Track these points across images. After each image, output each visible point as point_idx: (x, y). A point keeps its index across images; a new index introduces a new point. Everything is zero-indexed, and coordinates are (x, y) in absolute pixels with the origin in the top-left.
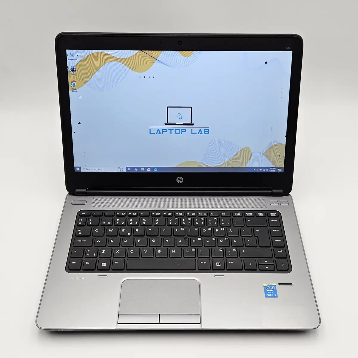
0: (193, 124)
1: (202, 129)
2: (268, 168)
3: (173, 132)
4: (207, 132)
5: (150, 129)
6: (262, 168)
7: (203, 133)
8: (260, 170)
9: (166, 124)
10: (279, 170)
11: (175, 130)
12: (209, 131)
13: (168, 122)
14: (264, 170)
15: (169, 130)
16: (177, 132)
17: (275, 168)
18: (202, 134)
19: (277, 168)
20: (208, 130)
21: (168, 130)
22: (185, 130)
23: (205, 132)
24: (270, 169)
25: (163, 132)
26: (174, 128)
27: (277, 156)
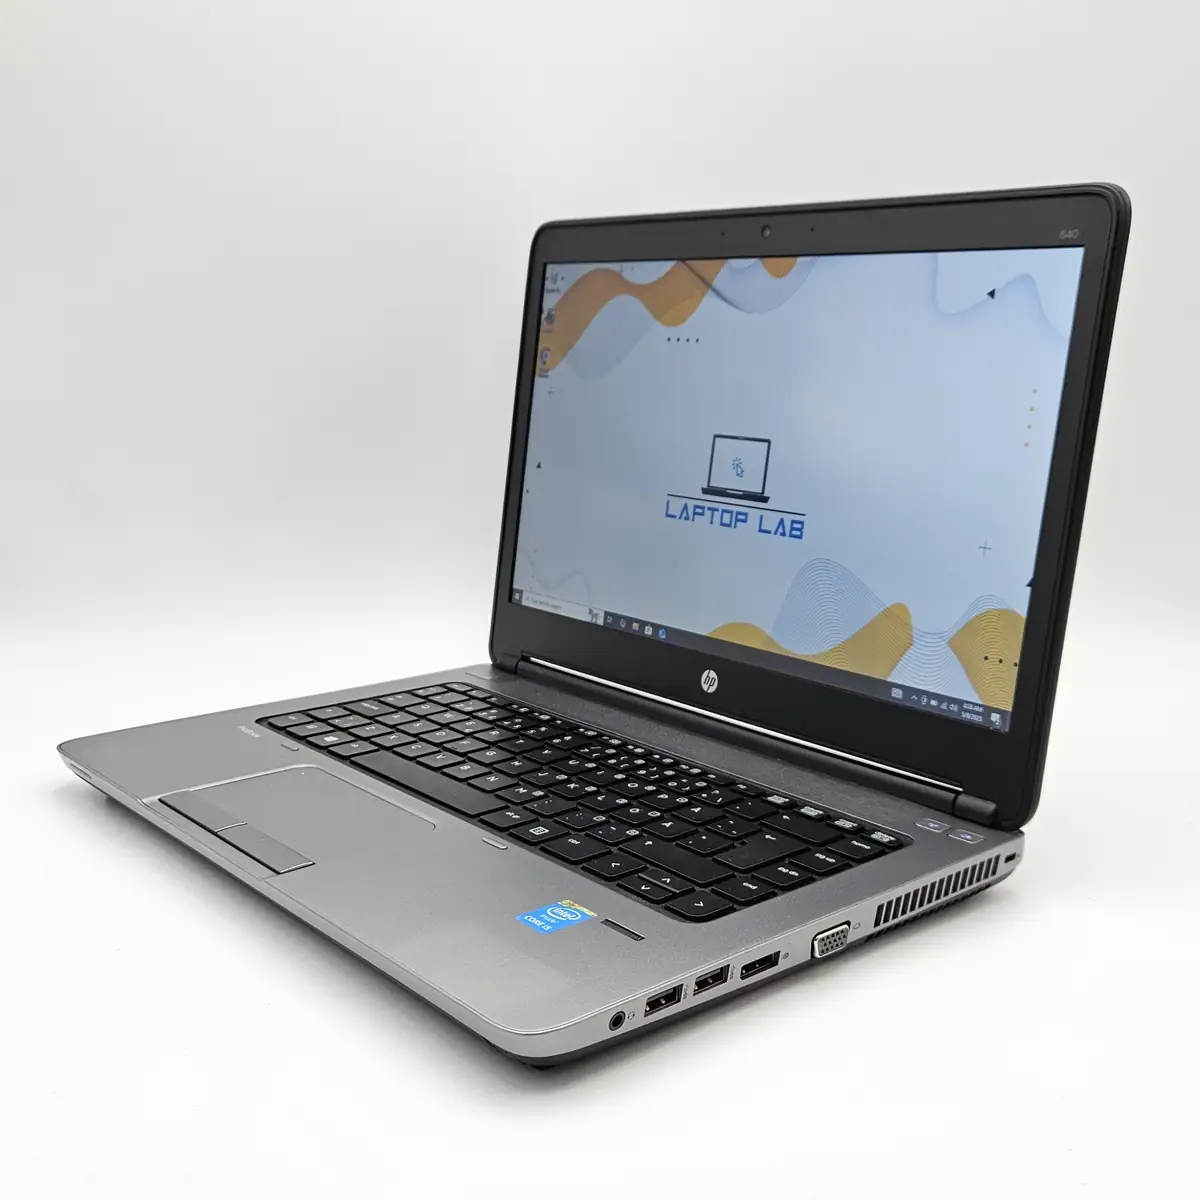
0: (765, 500)
1: (788, 519)
2: (960, 702)
3: (717, 515)
4: (797, 530)
5: (668, 503)
6: (940, 698)
7: (787, 533)
8: (934, 703)
9: (705, 491)
10: (995, 717)
11: (724, 511)
12: (802, 528)
13: (711, 485)
14: (944, 706)
15: (709, 509)
16: (727, 518)
17: (980, 705)
18: (783, 534)
19: (988, 710)
20: (802, 523)
21: (706, 510)
22: (746, 514)
23: (793, 529)
24: (965, 706)
25: (695, 513)
26: (721, 507)
27: (994, 659)
